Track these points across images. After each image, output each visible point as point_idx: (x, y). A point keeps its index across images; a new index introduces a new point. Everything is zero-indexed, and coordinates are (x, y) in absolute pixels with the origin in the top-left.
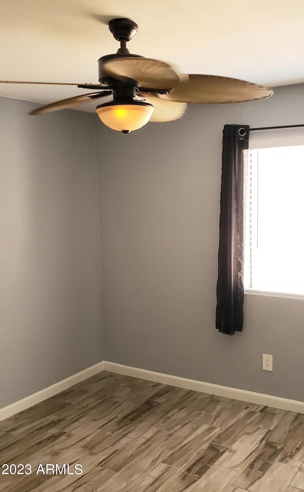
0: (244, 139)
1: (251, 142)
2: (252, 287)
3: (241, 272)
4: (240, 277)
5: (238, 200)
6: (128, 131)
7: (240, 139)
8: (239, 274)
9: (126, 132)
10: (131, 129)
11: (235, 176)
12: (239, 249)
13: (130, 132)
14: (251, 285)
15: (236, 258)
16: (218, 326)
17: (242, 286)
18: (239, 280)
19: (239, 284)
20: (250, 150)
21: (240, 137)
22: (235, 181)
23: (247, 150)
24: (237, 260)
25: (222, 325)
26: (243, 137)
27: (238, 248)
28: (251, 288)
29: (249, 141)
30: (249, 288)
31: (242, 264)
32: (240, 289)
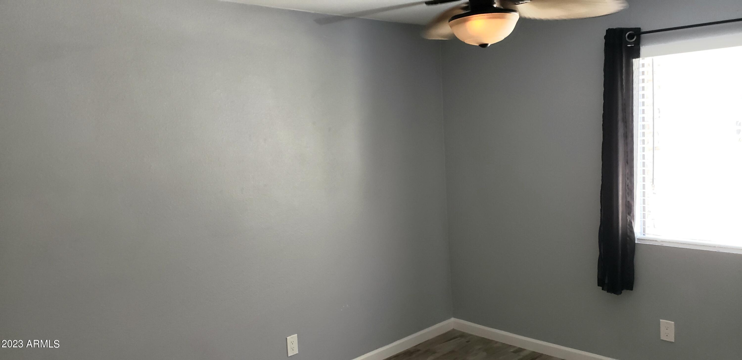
0: (633, 45)
1: (644, 49)
2: (646, 235)
3: (631, 215)
4: (629, 221)
5: (626, 122)
6: (487, 44)
7: (628, 46)
8: (628, 218)
9: (484, 46)
10: (490, 42)
11: (622, 92)
12: (628, 186)
13: (489, 46)
14: (644, 232)
15: (625, 197)
16: (601, 283)
17: (632, 232)
18: (629, 225)
19: (628, 231)
20: (642, 59)
21: (628, 43)
22: (622, 99)
23: (638, 59)
24: (626, 200)
25: (606, 281)
26: (633, 43)
27: (627, 183)
28: (644, 235)
29: (641, 47)
30: (641, 235)
31: (633, 204)
32: (629, 237)
